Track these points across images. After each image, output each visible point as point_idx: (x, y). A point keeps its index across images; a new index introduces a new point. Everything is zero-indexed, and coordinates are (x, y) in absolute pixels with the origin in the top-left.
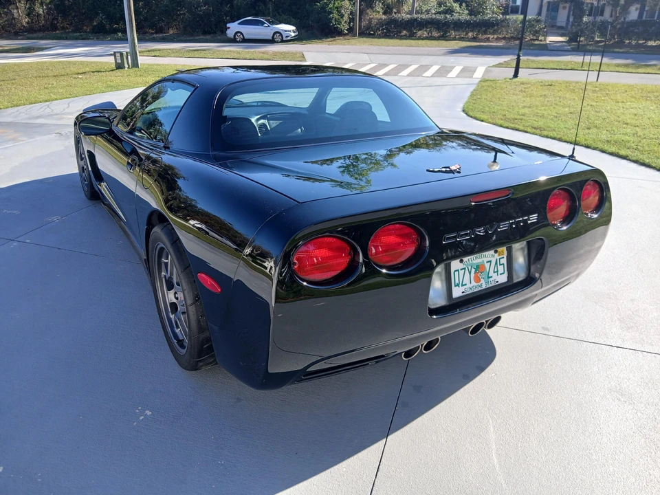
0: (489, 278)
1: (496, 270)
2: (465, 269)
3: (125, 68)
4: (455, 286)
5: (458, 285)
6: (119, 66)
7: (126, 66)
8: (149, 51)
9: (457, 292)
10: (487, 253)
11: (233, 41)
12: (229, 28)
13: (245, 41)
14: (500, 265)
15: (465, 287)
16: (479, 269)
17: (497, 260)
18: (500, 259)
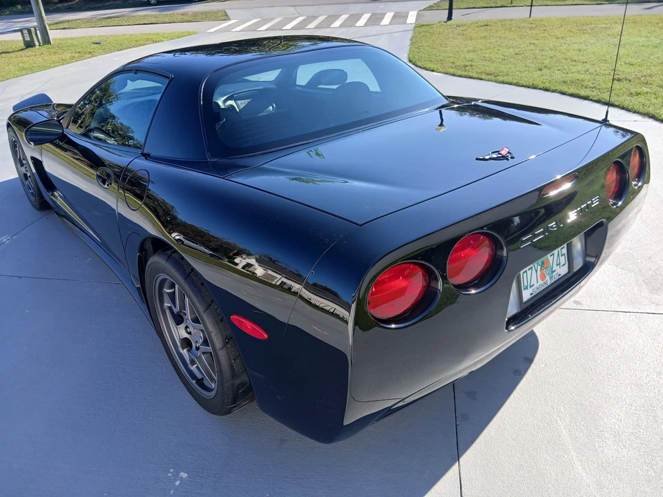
0: (553, 272)
1: (558, 262)
2: (532, 268)
3: (35, 45)
4: (525, 289)
5: (527, 287)
6: (29, 45)
7: (37, 43)
8: (56, 23)
9: (526, 295)
14: (561, 256)
15: (533, 287)
16: (544, 265)
17: (558, 251)
18: (561, 249)
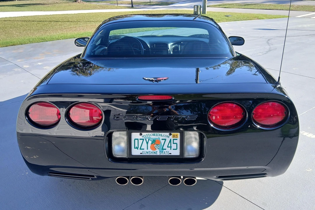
0: (163, 149)
1: (169, 146)
2: (143, 140)
4: (135, 148)
5: (137, 148)
7: (199, 13)
10: (163, 134)
14: (173, 143)
15: (143, 150)
16: (155, 142)
17: (171, 139)
18: (173, 140)
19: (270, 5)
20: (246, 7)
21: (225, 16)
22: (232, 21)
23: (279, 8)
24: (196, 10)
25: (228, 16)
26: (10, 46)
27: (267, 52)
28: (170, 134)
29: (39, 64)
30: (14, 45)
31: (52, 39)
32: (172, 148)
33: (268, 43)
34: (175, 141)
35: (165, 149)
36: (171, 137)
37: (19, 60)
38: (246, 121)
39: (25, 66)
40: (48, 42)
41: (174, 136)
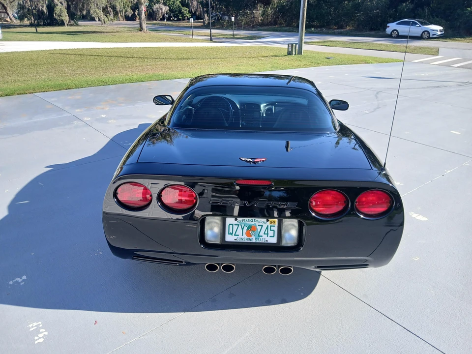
0: (259, 236)
1: (266, 232)
2: (238, 225)
3: (292, 54)
4: (229, 234)
5: (232, 234)
7: (294, 53)
9: (229, 238)
10: (260, 220)
11: (390, 36)
12: (388, 27)
13: (399, 36)
14: (270, 230)
15: (237, 236)
16: (251, 229)
17: (268, 226)
18: (271, 226)
19: (381, 44)
20: (351, 46)
21: (326, 58)
22: (334, 65)
23: (392, 49)
24: (290, 50)
25: (329, 59)
26: (64, 89)
27: (375, 110)
28: (268, 221)
29: (103, 116)
30: (69, 89)
31: (115, 83)
32: (269, 236)
33: (377, 97)
34: (272, 228)
35: (262, 236)
36: (268, 223)
37: (78, 110)
38: (348, 211)
39: (86, 119)
40: (111, 86)
41: (271, 223)
